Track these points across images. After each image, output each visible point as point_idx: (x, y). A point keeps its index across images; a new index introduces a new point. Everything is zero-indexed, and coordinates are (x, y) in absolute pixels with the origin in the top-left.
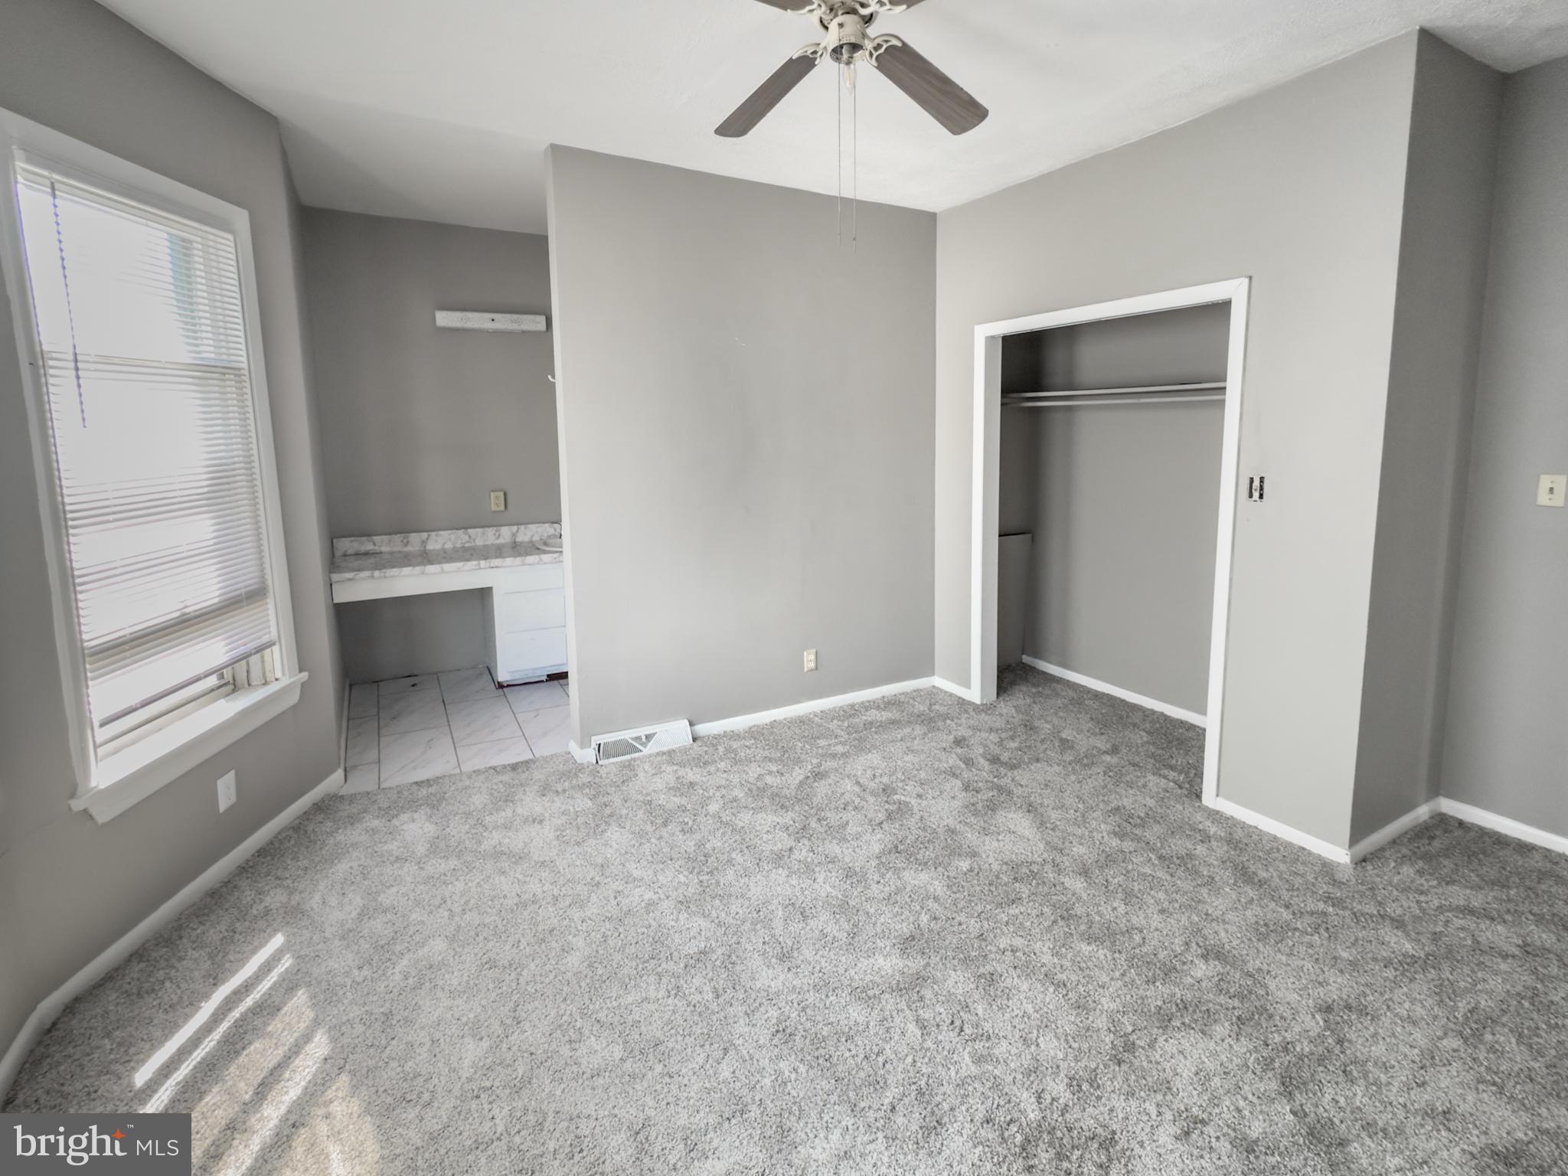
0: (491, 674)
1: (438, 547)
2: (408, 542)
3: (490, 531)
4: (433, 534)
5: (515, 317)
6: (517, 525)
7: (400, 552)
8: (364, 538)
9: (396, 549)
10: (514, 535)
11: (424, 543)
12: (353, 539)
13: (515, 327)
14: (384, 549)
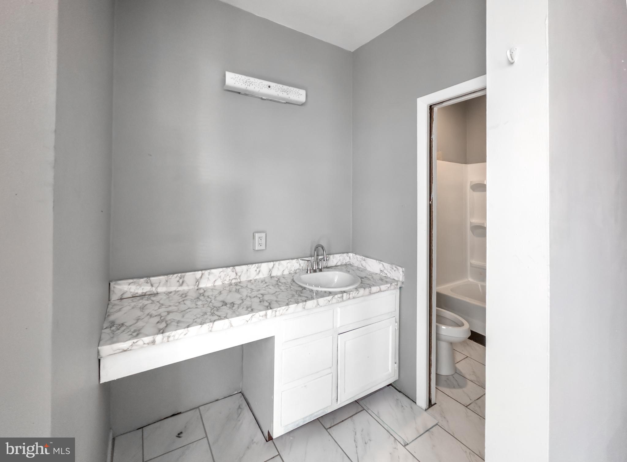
0: (252, 411)
1: (209, 285)
2: (183, 282)
3: (253, 268)
4: (206, 272)
5: (285, 87)
6: (273, 261)
7: (176, 292)
8: (142, 280)
9: (173, 289)
10: (270, 271)
11: (198, 281)
12: (131, 281)
13: (284, 95)
14: (161, 289)
